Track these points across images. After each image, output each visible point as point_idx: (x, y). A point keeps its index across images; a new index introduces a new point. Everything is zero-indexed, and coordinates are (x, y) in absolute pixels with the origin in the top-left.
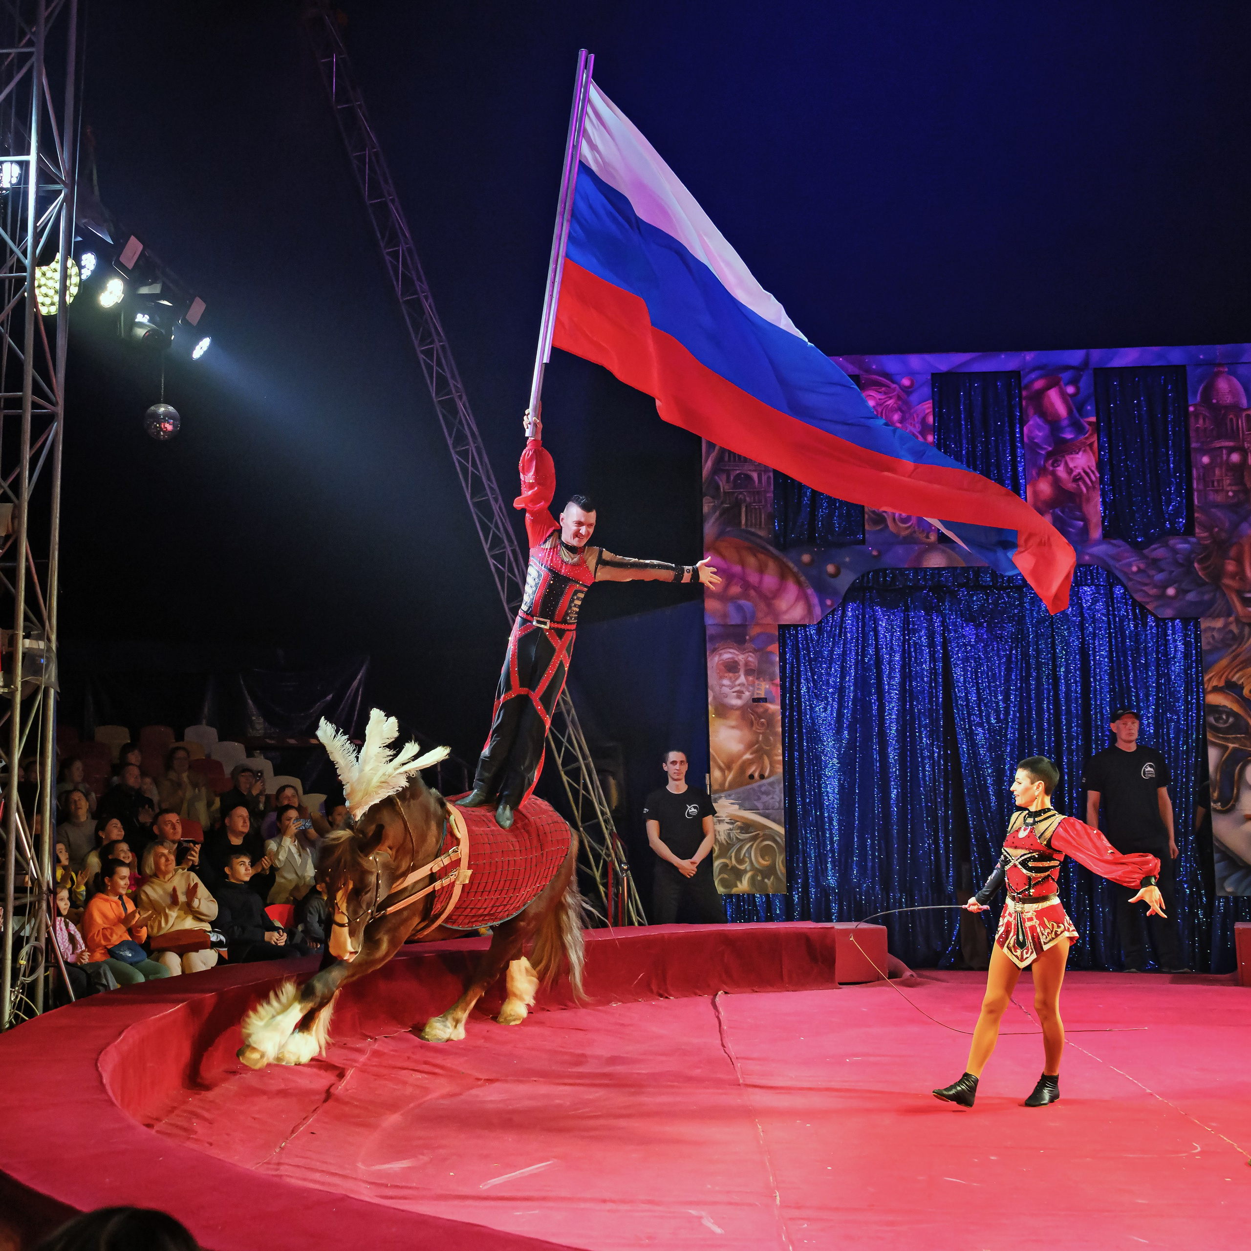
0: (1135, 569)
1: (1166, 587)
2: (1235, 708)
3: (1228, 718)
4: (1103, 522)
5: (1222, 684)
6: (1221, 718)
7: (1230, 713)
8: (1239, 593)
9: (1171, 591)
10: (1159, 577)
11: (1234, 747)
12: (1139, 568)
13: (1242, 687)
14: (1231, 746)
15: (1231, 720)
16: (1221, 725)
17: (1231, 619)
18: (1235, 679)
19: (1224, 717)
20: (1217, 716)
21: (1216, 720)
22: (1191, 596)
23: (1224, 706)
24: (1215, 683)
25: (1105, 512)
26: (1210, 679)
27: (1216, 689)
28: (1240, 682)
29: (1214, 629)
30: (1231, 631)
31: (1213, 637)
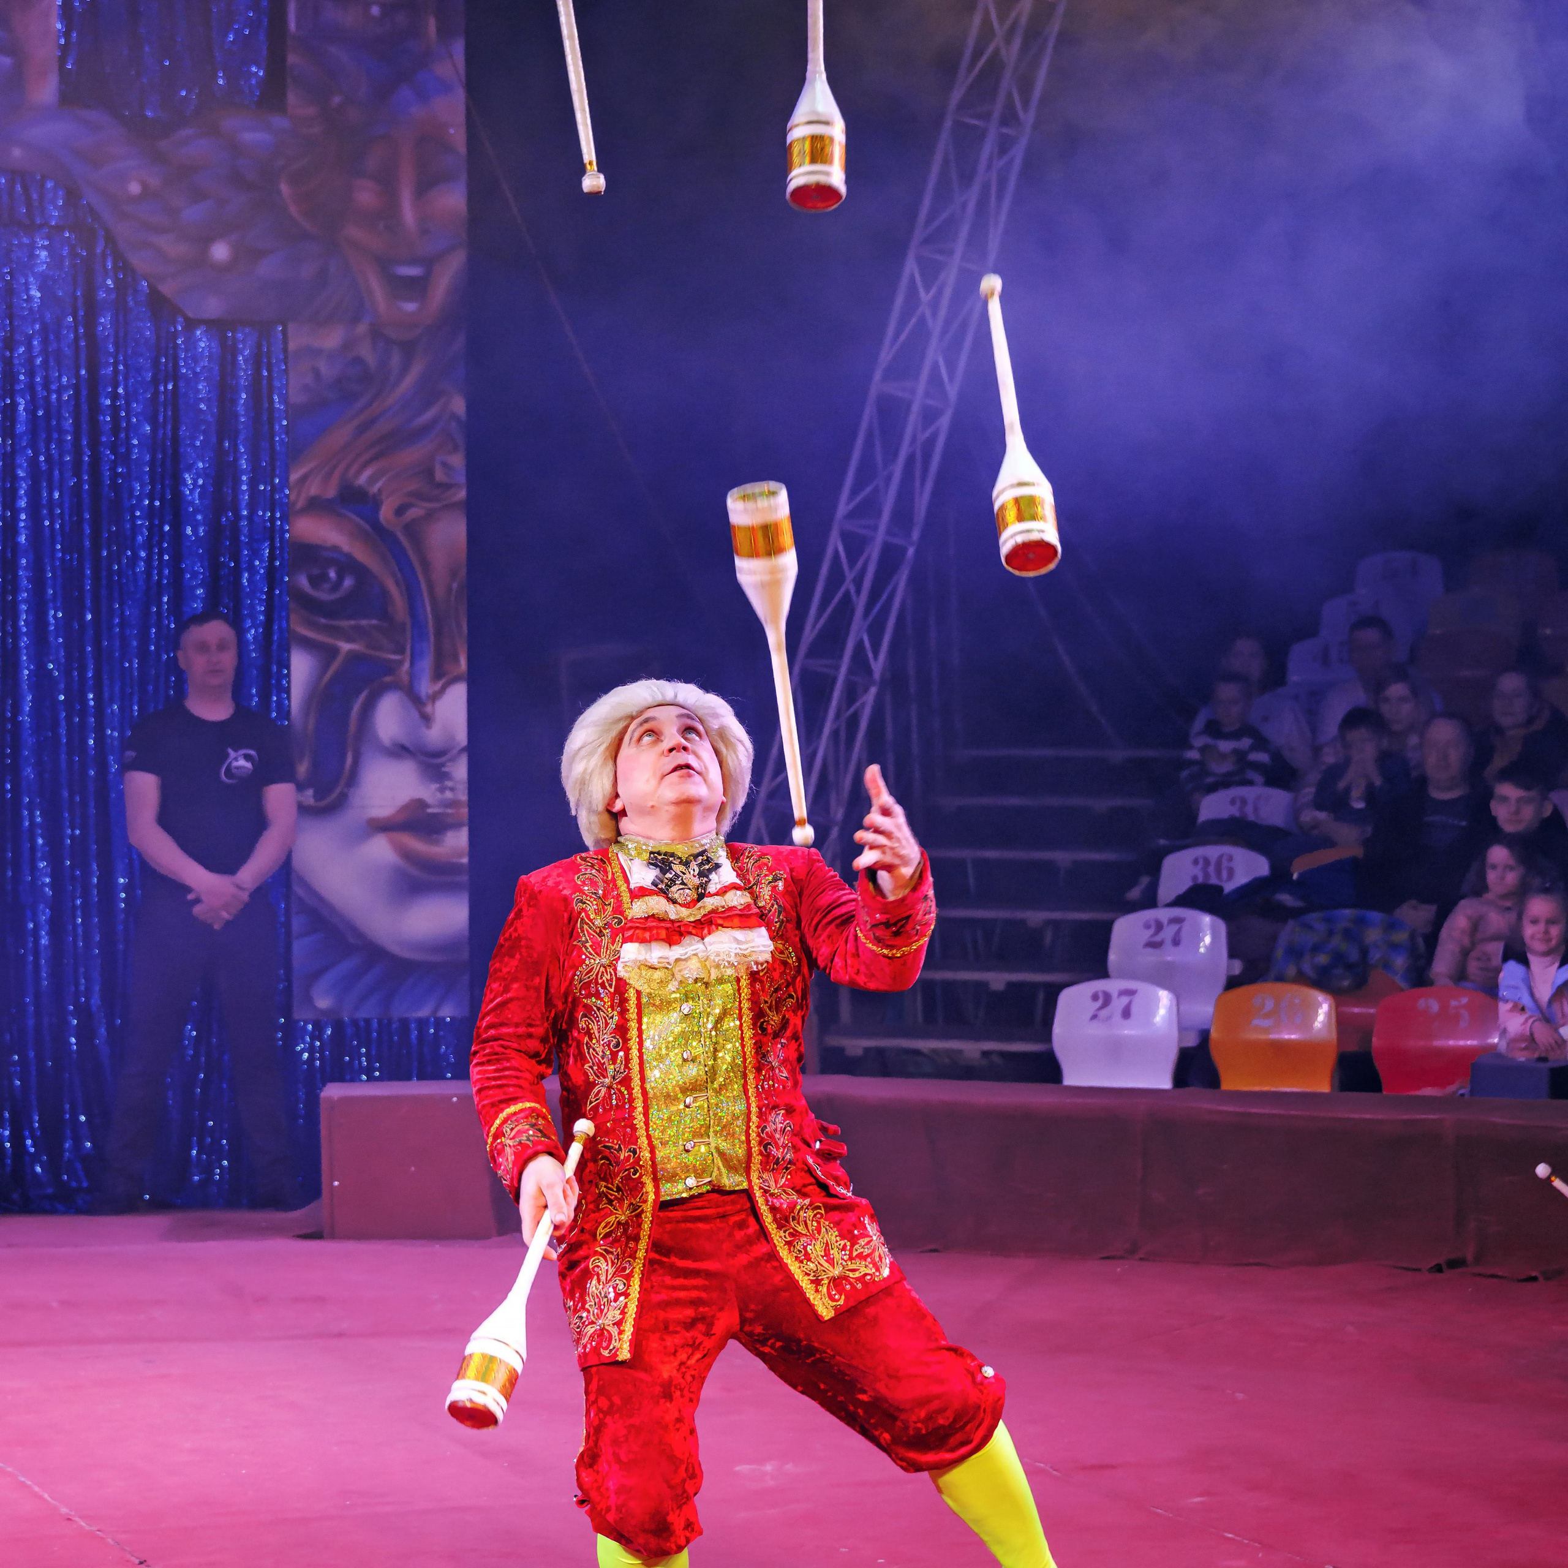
0: (135, 188)
1: (207, 241)
2: (361, 554)
3: (341, 578)
4: (62, 61)
5: (331, 493)
6: (324, 577)
7: (348, 565)
8: (384, 265)
9: (220, 252)
10: (193, 214)
11: (350, 651)
12: (145, 186)
13: (376, 504)
14: (345, 647)
15: (348, 582)
16: (323, 595)
17: (362, 328)
18: (362, 479)
19: (332, 574)
20: (316, 571)
21: (315, 582)
22: (267, 268)
23: (335, 548)
24: (314, 489)
25: (67, 34)
26: (304, 479)
27: (315, 506)
28: (375, 489)
29: (317, 353)
30: (358, 361)
31: (316, 372)
